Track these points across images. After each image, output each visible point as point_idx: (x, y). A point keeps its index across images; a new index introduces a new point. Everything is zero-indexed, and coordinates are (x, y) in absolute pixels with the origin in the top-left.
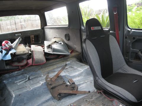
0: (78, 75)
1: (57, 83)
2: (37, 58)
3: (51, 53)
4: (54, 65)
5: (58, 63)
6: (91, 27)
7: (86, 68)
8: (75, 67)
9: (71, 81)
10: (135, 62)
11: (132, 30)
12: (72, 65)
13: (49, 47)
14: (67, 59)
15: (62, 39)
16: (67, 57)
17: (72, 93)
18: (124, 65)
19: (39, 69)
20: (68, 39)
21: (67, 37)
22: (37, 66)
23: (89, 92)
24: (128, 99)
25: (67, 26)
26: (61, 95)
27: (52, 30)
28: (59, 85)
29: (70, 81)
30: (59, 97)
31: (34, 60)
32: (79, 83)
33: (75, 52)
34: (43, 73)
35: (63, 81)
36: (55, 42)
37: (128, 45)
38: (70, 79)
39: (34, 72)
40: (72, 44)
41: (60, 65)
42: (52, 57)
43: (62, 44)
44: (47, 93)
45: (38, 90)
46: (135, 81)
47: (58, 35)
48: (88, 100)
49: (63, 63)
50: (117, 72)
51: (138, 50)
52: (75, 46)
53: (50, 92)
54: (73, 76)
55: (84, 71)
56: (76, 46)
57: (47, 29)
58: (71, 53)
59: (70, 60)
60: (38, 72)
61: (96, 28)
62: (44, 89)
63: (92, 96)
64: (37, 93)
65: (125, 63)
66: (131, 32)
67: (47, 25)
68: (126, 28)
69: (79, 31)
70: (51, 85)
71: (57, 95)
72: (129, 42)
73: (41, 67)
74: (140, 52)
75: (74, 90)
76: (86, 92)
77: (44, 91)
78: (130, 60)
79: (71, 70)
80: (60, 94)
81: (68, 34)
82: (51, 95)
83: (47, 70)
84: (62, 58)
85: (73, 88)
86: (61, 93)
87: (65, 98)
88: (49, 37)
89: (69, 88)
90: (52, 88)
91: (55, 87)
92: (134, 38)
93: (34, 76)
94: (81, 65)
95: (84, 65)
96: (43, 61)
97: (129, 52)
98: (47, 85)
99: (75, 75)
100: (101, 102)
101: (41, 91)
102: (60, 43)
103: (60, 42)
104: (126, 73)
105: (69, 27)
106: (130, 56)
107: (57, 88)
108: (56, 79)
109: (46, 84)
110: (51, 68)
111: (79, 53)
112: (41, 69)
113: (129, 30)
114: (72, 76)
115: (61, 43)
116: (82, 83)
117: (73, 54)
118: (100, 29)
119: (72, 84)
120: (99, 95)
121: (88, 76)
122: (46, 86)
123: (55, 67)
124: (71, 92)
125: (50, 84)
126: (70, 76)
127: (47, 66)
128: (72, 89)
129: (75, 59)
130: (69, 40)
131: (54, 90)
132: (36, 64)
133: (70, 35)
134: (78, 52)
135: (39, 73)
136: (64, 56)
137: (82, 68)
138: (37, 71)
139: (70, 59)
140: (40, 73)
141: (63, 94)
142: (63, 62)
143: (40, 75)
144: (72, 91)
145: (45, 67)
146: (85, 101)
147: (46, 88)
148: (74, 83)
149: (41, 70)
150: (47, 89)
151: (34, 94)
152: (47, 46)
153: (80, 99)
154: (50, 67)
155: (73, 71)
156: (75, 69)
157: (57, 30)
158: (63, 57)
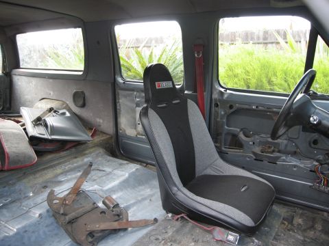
0: (118, 186)
1: (78, 209)
2: (14, 150)
3: (46, 137)
4: (55, 166)
5: (63, 160)
6: (156, 83)
7: (134, 170)
8: (108, 170)
9: (110, 200)
10: (233, 152)
11: (228, 91)
12: (98, 165)
13: (38, 121)
14: (84, 150)
15: (64, 103)
16: (83, 147)
17: (118, 228)
18: (216, 160)
19: (19, 179)
20: (81, 103)
21: (80, 99)
22: (13, 172)
23: (156, 220)
24: (241, 224)
25: (81, 73)
26: (94, 236)
27: (34, 81)
28: (85, 213)
29: (106, 201)
30: (90, 240)
31: (8, 157)
32: (125, 205)
33: (99, 135)
34: (31, 187)
35: (91, 204)
36: (51, 110)
37: (219, 119)
38: (106, 198)
39: (6, 189)
40: (91, 115)
41: (70, 166)
42: (49, 147)
43: (68, 114)
44: (56, 235)
45: (33, 232)
46: (243, 189)
47: (52, 93)
48: (160, 238)
49: (75, 160)
50: (203, 174)
51: (238, 130)
52: (99, 121)
53: (67, 231)
54: (110, 189)
55: (129, 177)
56: (101, 121)
57: (19, 77)
58: (92, 136)
59: (90, 153)
60: (17, 187)
61: (165, 85)
62: (47, 226)
63: (166, 228)
64: (33, 239)
65: (217, 156)
66: (226, 96)
67: (21, 67)
68: (217, 86)
69: (110, 85)
70: (65, 214)
71: (84, 237)
72: (223, 113)
73: (24, 173)
74: (241, 133)
75: (122, 219)
76: (148, 220)
77: (49, 231)
78: (223, 149)
79: (100, 175)
80: (91, 234)
81: (83, 92)
82: (70, 240)
83: (41, 178)
84: (73, 150)
85: (118, 215)
86: (94, 231)
87: (103, 241)
88: (26, 97)
89: (109, 217)
90: (71, 222)
91: (77, 218)
92: (231, 107)
93: (7, 196)
94: (121, 164)
95: (127, 164)
96: (30, 157)
97: (221, 134)
98: (53, 216)
99: (113, 187)
100: (189, 236)
101: (41, 232)
102: (61, 112)
103: (60, 109)
104: (221, 174)
105: (86, 77)
106: (223, 141)
107: (81, 221)
108: (73, 201)
109: (51, 214)
110: (49, 174)
111: (108, 136)
112: (24, 178)
113: (222, 90)
114: (107, 190)
115: (64, 114)
116: (132, 202)
117: (97, 139)
118: (171, 86)
119: (113, 207)
120: (178, 224)
121: (140, 187)
122: (53, 218)
123: (58, 170)
124: (115, 225)
125: (62, 212)
126: (101, 190)
127: (38, 171)
128: (117, 218)
129: (101, 151)
130: (83, 106)
131: (74, 225)
132: (12, 166)
133: (87, 94)
134: (104, 133)
135: (20, 190)
136: (77, 144)
137: (124, 169)
138: (14, 184)
139: (91, 150)
140: (22, 187)
141: (97, 233)
142: (76, 158)
143: (25, 194)
144: (117, 222)
145: (34, 173)
146: (155, 241)
147: (52, 224)
148: (117, 205)
149: (24, 181)
150: (56, 224)
151: (24, 243)
152: (34, 121)
153: (143, 237)
154: (46, 171)
155: (104, 178)
156: (108, 174)
157: (51, 80)
158: (74, 146)
